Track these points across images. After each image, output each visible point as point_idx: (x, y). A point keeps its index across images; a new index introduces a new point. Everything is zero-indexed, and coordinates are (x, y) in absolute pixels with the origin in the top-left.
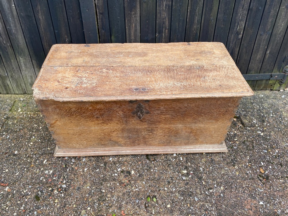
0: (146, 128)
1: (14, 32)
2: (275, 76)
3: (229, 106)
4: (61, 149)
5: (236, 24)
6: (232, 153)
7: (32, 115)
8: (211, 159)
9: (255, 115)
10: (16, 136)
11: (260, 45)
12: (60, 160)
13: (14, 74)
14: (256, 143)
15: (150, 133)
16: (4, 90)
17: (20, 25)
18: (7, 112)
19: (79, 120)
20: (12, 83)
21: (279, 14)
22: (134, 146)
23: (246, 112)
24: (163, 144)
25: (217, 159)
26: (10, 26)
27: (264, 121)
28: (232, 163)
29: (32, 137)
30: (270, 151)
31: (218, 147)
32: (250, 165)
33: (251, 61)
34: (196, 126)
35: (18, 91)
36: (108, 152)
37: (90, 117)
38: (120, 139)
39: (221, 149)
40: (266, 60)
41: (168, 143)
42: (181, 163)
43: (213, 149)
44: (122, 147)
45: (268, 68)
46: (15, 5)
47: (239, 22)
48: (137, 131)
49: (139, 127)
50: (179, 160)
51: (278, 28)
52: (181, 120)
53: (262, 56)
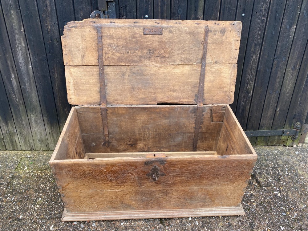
0: (160, 190)
1: (28, 90)
2: (287, 132)
3: (244, 168)
4: (70, 213)
5: (246, 84)
6: (249, 216)
7: (39, 174)
8: (228, 223)
9: (270, 173)
10: (22, 198)
11: (270, 103)
12: (68, 226)
13: (23, 131)
14: (273, 205)
15: (165, 195)
16: (11, 146)
17: (35, 84)
18: (13, 170)
19: (92, 182)
20: (20, 139)
21: (286, 75)
22: (148, 209)
23: (261, 170)
24: (178, 207)
25: (234, 223)
26: (25, 85)
27: (279, 180)
28: (251, 228)
29: (39, 199)
30: (289, 213)
31: (236, 209)
32: (269, 229)
33: (262, 117)
34: (212, 188)
35: (25, 147)
36: (119, 216)
37: (103, 180)
38: (133, 202)
39: (239, 212)
40: (276, 117)
41: (183, 206)
42: (197, 228)
43: (230, 212)
44: (134, 210)
45: (279, 124)
46: (32, 66)
47: (248, 82)
48: (151, 194)
49: (153, 189)
50: (195, 224)
51: (285, 87)
52: (196, 182)
53: (273, 113)
